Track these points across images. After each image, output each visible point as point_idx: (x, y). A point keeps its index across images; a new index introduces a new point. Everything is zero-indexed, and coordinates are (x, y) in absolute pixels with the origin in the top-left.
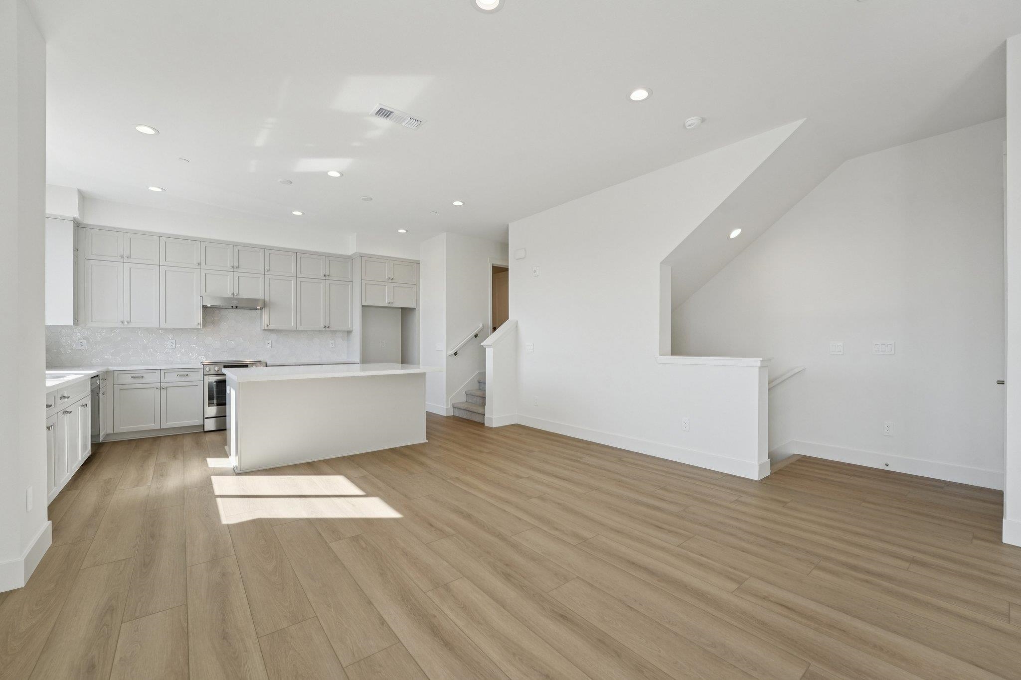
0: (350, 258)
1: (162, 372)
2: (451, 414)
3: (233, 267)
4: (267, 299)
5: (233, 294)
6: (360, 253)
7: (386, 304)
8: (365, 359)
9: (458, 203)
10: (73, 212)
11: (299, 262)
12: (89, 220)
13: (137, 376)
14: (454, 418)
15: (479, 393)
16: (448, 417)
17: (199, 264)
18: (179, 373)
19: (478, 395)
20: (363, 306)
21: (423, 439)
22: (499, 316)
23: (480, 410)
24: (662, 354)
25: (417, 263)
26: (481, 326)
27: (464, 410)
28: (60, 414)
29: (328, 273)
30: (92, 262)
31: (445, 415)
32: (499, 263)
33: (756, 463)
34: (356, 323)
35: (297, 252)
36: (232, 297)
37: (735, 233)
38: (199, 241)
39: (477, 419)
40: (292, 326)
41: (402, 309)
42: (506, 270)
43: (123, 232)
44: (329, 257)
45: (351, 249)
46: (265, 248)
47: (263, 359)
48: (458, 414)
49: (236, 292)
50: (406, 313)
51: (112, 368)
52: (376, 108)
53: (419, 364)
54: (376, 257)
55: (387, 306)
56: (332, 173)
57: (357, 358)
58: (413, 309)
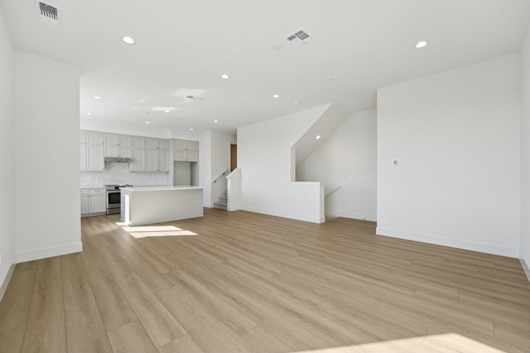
0: (168, 140)
1: (89, 189)
2: (213, 207)
3: (117, 144)
4: (132, 158)
5: (118, 156)
6: (173, 138)
8: (175, 184)
9: (216, 121)
11: (146, 142)
14: (214, 209)
15: (225, 198)
16: (211, 208)
17: (103, 143)
18: (96, 190)
19: (224, 198)
20: (174, 161)
21: (202, 215)
22: (233, 166)
23: (225, 205)
24: (292, 181)
25: (198, 142)
26: (226, 170)
27: (218, 205)
29: (158, 147)
31: (210, 207)
32: (233, 143)
33: (319, 218)
34: (171, 168)
35: (145, 138)
36: (117, 157)
37: (318, 137)
38: (103, 133)
39: (224, 208)
40: (143, 169)
41: (191, 162)
42: (236, 146)
44: (159, 140)
45: (169, 137)
46: (131, 136)
47: (130, 184)
48: (216, 207)
49: (119, 155)
50: (193, 165)
52: (188, 95)
53: (199, 185)
54: (180, 140)
55: (185, 161)
56: (166, 111)
57: (172, 183)
58: (196, 163)
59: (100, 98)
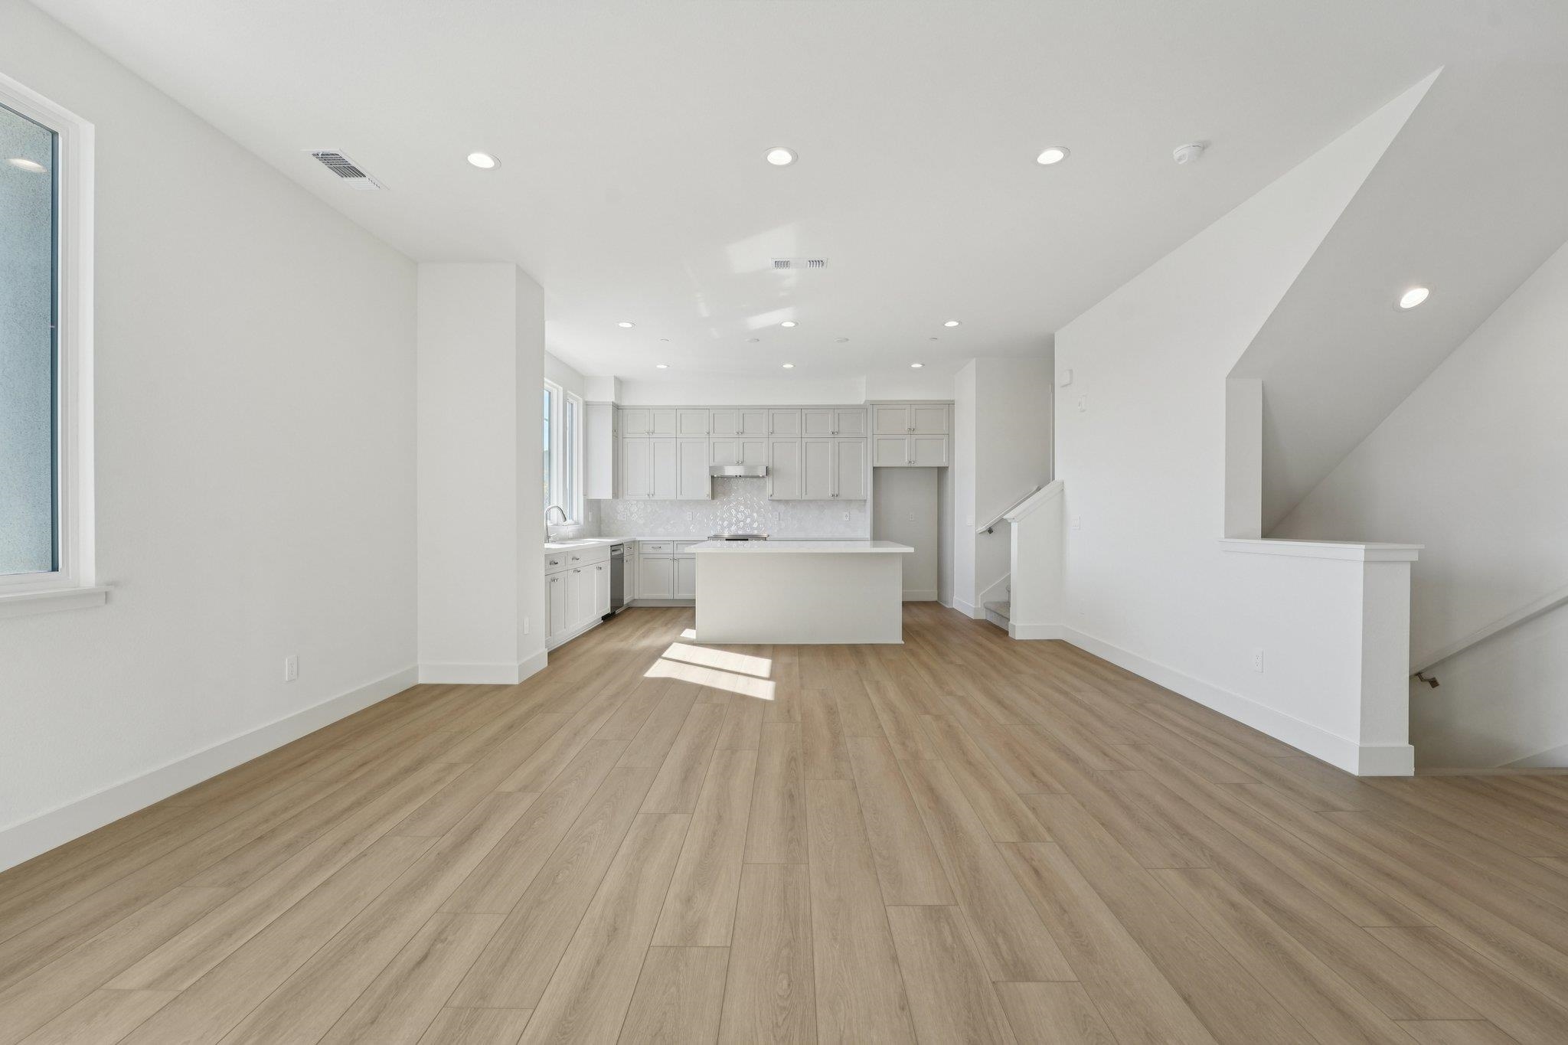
1: (675, 543)
2: (982, 616)
3: (740, 433)
4: (772, 465)
5: (738, 463)
6: (871, 401)
7: (905, 463)
8: (877, 536)
9: (952, 324)
10: (610, 397)
11: (804, 420)
12: (625, 402)
13: (658, 546)
14: (983, 623)
16: (974, 621)
17: (708, 433)
20: (874, 468)
24: (1231, 536)
25: (950, 405)
27: (994, 612)
28: (571, 572)
29: (836, 429)
30: (627, 440)
31: (973, 618)
34: (866, 489)
35: (802, 409)
37: (1413, 297)
38: (708, 409)
39: (1006, 626)
40: (797, 494)
43: (648, 409)
44: (837, 408)
46: (770, 408)
48: (989, 618)
49: (743, 459)
50: (942, 471)
51: (638, 539)
52: (771, 260)
54: (891, 403)
55: (906, 465)
56: (785, 324)
57: (867, 533)
58: (946, 468)
59: (629, 325)
